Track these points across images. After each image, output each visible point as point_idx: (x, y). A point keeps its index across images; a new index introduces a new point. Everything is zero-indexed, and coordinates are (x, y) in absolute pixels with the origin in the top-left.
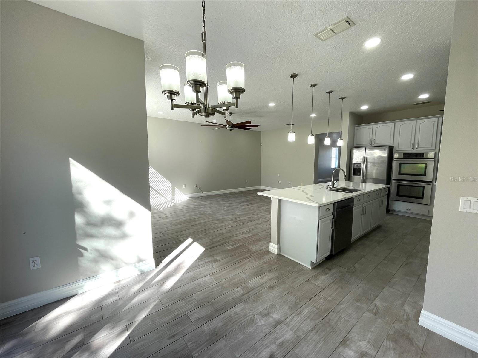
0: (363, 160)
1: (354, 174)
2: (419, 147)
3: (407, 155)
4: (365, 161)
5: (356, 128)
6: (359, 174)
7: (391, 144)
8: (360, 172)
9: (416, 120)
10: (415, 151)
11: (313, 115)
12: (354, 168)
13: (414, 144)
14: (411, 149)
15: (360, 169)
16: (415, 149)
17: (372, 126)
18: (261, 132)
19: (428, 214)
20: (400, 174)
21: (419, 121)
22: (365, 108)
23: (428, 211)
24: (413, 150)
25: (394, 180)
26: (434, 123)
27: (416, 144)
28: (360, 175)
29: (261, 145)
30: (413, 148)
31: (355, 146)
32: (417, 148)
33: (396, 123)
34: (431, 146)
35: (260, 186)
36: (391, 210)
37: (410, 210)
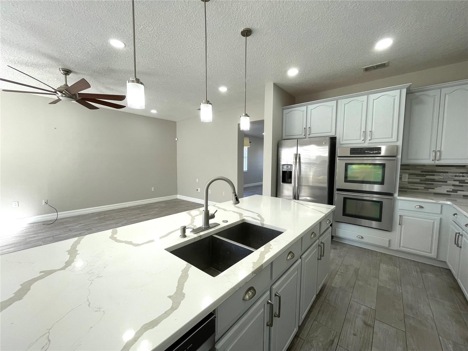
0: (295, 159)
1: (284, 181)
2: (373, 138)
3: (356, 152)
4: (298, 160)
5: (285, 111)
6: (290, 180)
7: (332, 134)
8: (290, 177)
9: (368, 94)
10: (366, 145)
11: (223, 89)
12: (284, 172)
13: (365, 132)
14: (361, 141)
15: (291, 172)
16: (367, 141)
17: (306, 107)
18: (176, 122)
19: (389, 246)
20: (346, 180)
21: (372, 97)
22: (293, 73)
23: (390, 241)
24: (365, 142)
25: (338, 190)
26: (394, 99)
27: (368, 133)
28: (291, 183)
29: (176, 139)
30: (364, 140)
31: (284, 137)
32: (370, 140)
33: (339, 101)
34: (391, 137)
35: (177, 194)
36: (336, 237)
37: (362, 238)
